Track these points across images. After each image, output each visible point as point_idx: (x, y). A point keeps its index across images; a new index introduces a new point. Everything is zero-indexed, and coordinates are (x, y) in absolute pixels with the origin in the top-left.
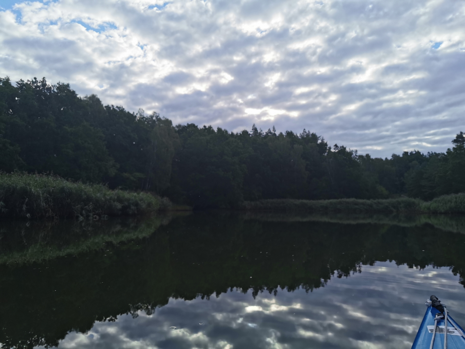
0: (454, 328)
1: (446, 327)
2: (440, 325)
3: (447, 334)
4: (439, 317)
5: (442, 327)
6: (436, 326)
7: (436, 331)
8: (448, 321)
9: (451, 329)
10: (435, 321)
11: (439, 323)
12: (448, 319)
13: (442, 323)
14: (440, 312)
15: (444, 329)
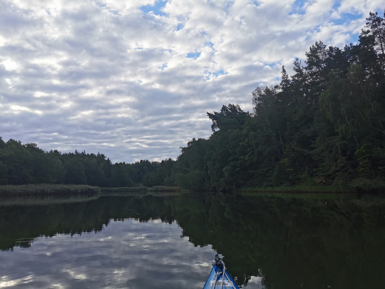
0: (228, 281)
1: (223, 281)
2: (219, 279)
3: (222, 286)
4: (219, 273)
5: (220, 281)
6: (216, 281)
7: (215, 285)
8: (225, 276)
9: (226, 282)
10: (216, 277)
11: (218, 278)
12: (225, 275)
13: (221, 278)
14: (220, 270)
15: (221, 282)
